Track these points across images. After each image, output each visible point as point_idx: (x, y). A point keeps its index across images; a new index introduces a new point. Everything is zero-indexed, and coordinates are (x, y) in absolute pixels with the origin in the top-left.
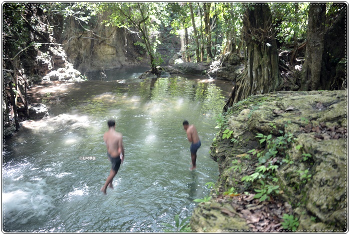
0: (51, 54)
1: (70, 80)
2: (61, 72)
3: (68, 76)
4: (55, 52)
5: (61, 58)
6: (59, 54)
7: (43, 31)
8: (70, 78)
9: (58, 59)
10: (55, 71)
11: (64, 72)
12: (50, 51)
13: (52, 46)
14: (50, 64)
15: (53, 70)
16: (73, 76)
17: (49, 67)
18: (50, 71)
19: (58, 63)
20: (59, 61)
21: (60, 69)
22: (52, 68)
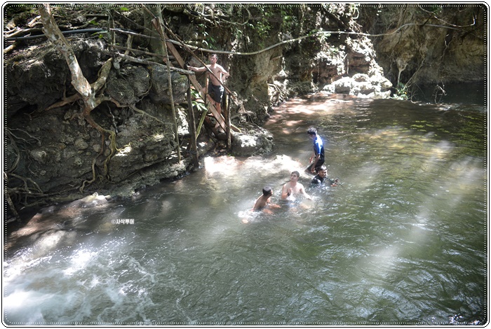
0: (348, 50)
1: (372, 95)
2: (359, 80)
3: (369, 86)
4: (355, 47)
5: (363, 56)
6: (361, 51)
7: (340, 12)
8: (372, 90)
9: (358, 58)
10: (348, 77)
11: (364, 80)
12: (345, 44)
13: (353, 37)
14: (343, 66)
15: (345, 75)
16: (378, 88)
17: (338, 70)
18: (340, 77)
19: (356, 65)
20: (360, 62)
21: (358, 75)
22: (344, 72)
